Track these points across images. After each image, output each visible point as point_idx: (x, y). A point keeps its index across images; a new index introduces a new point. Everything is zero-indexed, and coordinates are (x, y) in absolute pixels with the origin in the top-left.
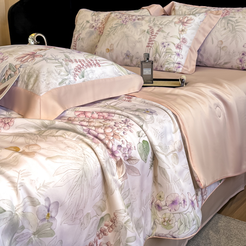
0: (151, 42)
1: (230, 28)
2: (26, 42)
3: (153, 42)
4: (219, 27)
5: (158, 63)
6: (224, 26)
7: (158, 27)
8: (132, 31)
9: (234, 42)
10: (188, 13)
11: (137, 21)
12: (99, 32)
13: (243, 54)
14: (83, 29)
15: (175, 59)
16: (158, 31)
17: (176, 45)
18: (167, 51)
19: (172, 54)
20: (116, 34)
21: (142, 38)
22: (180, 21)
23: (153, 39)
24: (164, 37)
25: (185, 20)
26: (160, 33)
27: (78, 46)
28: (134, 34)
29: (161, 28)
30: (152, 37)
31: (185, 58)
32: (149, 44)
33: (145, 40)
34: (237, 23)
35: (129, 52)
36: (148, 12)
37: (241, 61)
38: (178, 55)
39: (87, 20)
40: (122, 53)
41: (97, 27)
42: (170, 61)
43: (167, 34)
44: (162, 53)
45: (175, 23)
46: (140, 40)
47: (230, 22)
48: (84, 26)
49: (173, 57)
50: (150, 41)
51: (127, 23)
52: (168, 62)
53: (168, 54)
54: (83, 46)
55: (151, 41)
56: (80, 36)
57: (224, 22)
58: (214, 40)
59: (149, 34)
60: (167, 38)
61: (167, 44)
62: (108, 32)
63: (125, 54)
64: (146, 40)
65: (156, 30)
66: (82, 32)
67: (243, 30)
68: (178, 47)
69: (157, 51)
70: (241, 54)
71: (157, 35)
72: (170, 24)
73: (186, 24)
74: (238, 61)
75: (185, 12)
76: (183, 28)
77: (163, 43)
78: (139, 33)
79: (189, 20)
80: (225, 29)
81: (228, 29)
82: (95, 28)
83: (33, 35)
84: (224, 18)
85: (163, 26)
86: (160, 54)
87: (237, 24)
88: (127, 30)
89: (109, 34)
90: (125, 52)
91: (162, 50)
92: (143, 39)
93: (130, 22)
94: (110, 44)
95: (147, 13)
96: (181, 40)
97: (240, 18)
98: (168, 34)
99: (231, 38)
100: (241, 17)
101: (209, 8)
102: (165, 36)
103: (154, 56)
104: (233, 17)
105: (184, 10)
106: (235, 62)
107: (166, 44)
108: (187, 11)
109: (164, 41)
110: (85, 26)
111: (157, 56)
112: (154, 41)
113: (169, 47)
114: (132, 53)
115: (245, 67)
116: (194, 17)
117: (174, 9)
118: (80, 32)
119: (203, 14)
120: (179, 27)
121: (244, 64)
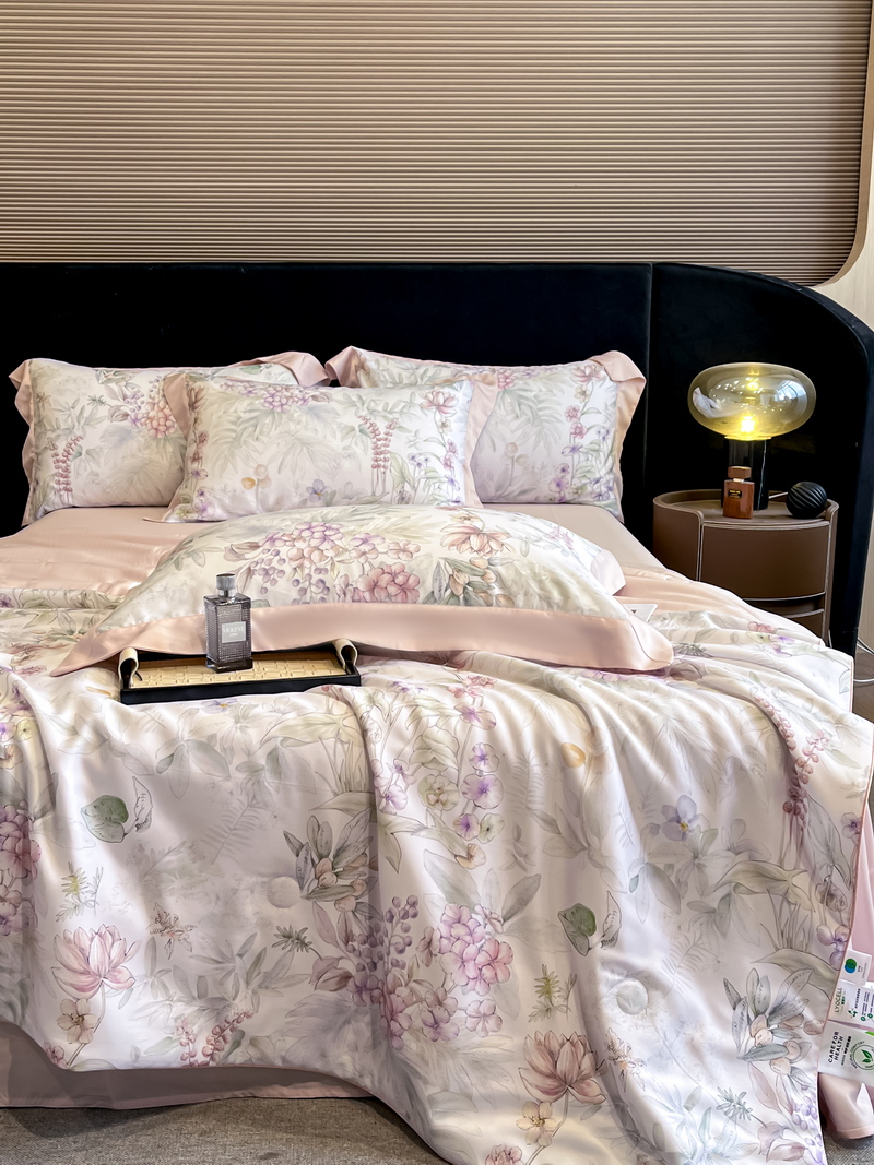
0: (382, 457)
1: (527, 415)
3: (388, 456)
4: (503, 412)
6: (514, 411)
7: (384, 417)
8: (316, 430)
9: (542, 443)
11: (312, 403)
13: (563, 470)
14: (86, 424)
16: (390, 427)
17: (442, 459)
18: (429, 475)
19: (440, 482)
20: (264, 438)
21: (353, 445)
22: (431, 403)
23: (383, 448)
24: (410, 441)
25: (441, 399)
26: (396, 432)
28: (325, 437)
29: (393, 421)
30: (380, 443)
31: (462, 487)
32: (376, 461)
33: (363, 452)
34: (540, 402)
35: (322, 482)
37: (559, 485)
38: (452, 481)
40: (297, 487)
41: (139, 417)
42: (442, 498)
43: (413, 434)
44: (419, 481)
45: (421, 407)
46: (349, 452)
47: (523, 400)
48: (86, 414)
49: (444, 486)
50: (377, 454)
51: (285, 407)
53: (432, 481)
55: (382, 453)
56: (80, 443)
57: (509, 400)
58: (497, 442)
59: (366, 435)
60: (417, 445)
61: (422, 458)
62: (233, 435)
63: (308, 489)
64: (365, 450)
65: (382, 426)
66: (84, 433)
67: (555, 418)
68: (448, 464)
69: (403, 478)
70: (558, 471)
71: (389, 437)
72: (412, 411)
73: (445, 410)
74: (554, 486)
75: (400, 375)
76: (444, 420)
77: (413, 458)
78: (339, 435)
79: (448, 399)
80: (517, 417)
81: (523, 419)
82: (135, 421)
85: (396, 415)
86: (414, 483)
87: (540, 406)
88: (299, 427)
90: (309, 484)
91: (417, 474)
92: (358, 450)
93: (294, 405)
94: (255, 465)
95: (286, 376)
96: (447, 447)
97: (540, 391)
98: (416, 435)
99: (534, 437)
100: (544, 389)
101: (461, 367)
102: (411, 439)
103: (400, 488)
104: (526, 390)
105: (396, 371)
106: (547, 488)
107: (420, 459)
108: (405, 374)
109: (414, 451)
110: (92, 413)
111: (407, 488)
112: (388, 452)
113: (429, 464)
114: (331, 484)
115: (568, 497)
116: (453, 392)
117: (362, 366)
118: (79, 433)
119: (466, 384)
120: (434, 417)
121: (566, 491)
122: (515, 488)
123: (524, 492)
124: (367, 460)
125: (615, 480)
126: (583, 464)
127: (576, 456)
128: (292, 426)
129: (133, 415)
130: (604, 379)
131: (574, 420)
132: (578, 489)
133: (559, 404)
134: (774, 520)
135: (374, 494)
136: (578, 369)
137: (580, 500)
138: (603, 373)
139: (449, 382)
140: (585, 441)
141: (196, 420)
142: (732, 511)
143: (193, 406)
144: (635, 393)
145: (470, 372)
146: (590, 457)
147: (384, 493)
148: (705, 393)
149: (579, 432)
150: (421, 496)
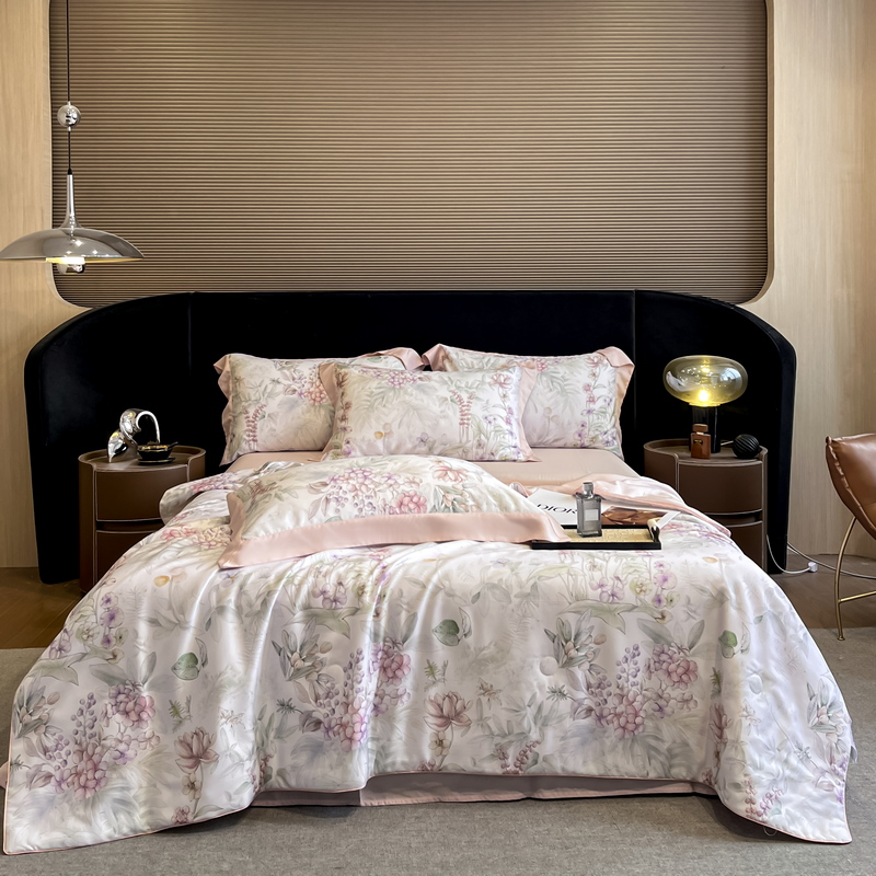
0: (466, 417)
1: (557, 389)
3: (469, 417)
4: (541, 387)
5: (484, 449)
6: (548, 386)
7: (467, 391)
8: (423, 400)
9: (568, 408)
11: (419, 382)
12: (312, 401)
13: (583, 426)
14: (268, 397)
15: (510, 440)
16: (470, 398)
17: (504, 418)
18: (497, 429)
19: (504, 434)
20: (389, 406)
21: (447, 410)
22: (496, 381)
23: (466, 412)
24: (483, 407)
25: (502, 379)
26: (473, 401)
28: (428, 404)
29: (472, 394)
30: (464, 408)
31: (518, 437)
32: (462, 420)
33: (453, 414)
34: (566, 380)
35: (427, 435)
36: (399, 362)
37: (580, 435)
38: (511, 433)
39: (271, 377)
40: (410, 437)
41: (303, 391)
42: (504, 445)
43: (485, 402)
44: (490, 433)
45: (489, 385)
46: (443, 414)
47: (554, 379)
48: (268, 390)
49: (506, 437)
50: (462, 415)
51: (402, 385)
52: (501, 446)
53: (499, 433)
55: (466, 415)
56: (264, 410)
57: (545, 379)
58: (539, 407)
59: (455, 403)
60: (488, 410)
62: (369, 403)
63: (418, 438)
64: (455, 413)
65: (465, 397)
66: (267, 402)
67: (576, 391)
68: (508, 422)
69: (480, 431)
70: (579, 426)
71: (469, 404)
72: (484, 387)
73: (505, 386)
74: (577, 436)
75: (472, 363)
76: (504, 393)
77: (486, 418)
78: (437, 403)
79: (506, 379)
80: (550, 390)
81: (556, 391)
82: (301, 394)
84: (542, 373)
85: (474, 390)
86: (487, 434)
87: (566, 383)
88: (411, 398)
89: (371, 406)
90: (417, 435)
91: (489, 429)
92: (450, 413)
93: (408, 385)
94: (382, 423)
95: (399, 364)
96: (507, 410)
97: (565, 373)
98: (487, 403)
99: (562, 404)
100: (567, 372)
102: (485, 405)
103: (478, 437)
104: (556, 373)
105: (469, 360)
106: (572, 438)
107: (491, 419)
108: (475, 362)
109: (486, 413)
110: (272, 389)
111: (483, 437)
112: (470, 414)
113: (496, 422)
114: (432, 436)
115: (587, 444)
116: (509, 374)
117: (446, 357)
118: (263, 402)
119: (517, 368)
120: (498, 390)
121: (585, 440)
122: (550, 438)
123: (556, 440)
124: (456, 419)
125: (617, 432)
126: (596, 421)
127: (591, 416)
128: (407, 398)
129: (299, 390)
130: (607, 365)
131: (589, 392)
132: (592, 438)
133: (578, 382)
134: (725, 460)
135: (460, 442)
136: (589, 358)
137: (594, 446)
138: (606, 361)
139: (505, 367)
140: (596, 406)
141: (343, 394)
142: (697, 455)
143: (340, 384)
144: (628, 374)
145: (518, 361)
146: (600, 417)
147: (468, 441)
148: (674, 375)
149: (592, 400)
150: (492, 444)
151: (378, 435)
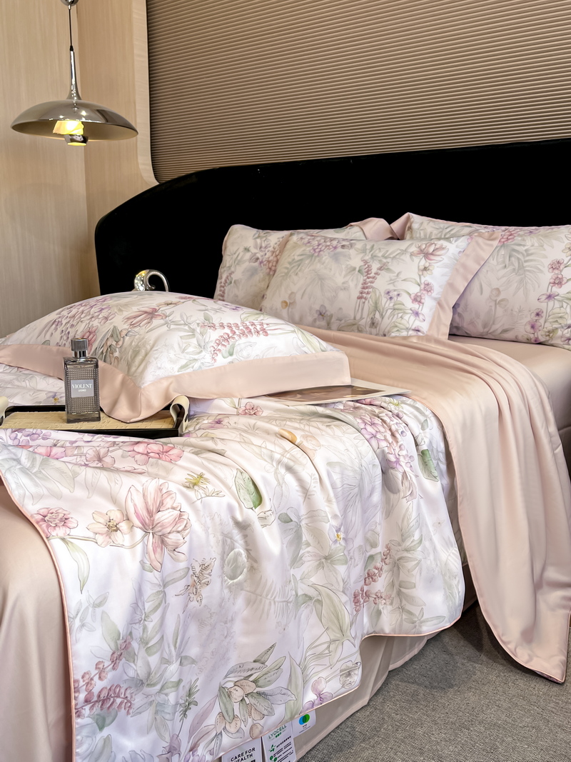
0: (366, 291)
1: (513, 265)
2: (130, 287)
3: (371, 290)
4: (495, 262)
5: (378, 328)
6: (504, 262)
7: (380, 261)
8: (331, 269)
9: (521, 290)
10: (436, 235)
11: (339, 250)
12: (268, 270)
13: (538, 314)
14: (237, 264)
15: (411, 322)
16: (380, 269)
17: (412, 296)
18: (396, 307)
19: (405, 313)
20: (300, 274)
21: (350, 281)
22: (421, 251)
23: (369, 284)
24: (391, 280)
25: (431, 250)
26: (382, 272)
27: (228, 295)
28: (334, 274)
29: (384, 264)
30: (368, 280)
31: (428, 320)
32: (361, 293)
34: (528, 255)
35: (325, 307)
36: (361, 233)
37: (533, 327)
38: (417, 314)
39: (246, 246)
40: (311, 309)
41: (264, 260)
42: (401, 326)
43: (396, 275)
44: (387, 310)
45: (412, 255)
46: (345, 285)
47: (514, 253)
48: (239, 258)
49: (406, 317)
50: (364, 288)
51: (321, 253)
52: (396, 326)
53: (397, 312)
54: (237, 296)
55: (367, 288)
56: (232, 276)
57: (503, 253)
58: (484, 286)
59: (362, 274)
60: (396, 283)
61: (396, 293)
62: (286, 271)
63: (317, 311)
64: (356, 285)
65: (375, 267)
66: (235, 269)
67: (539, 269)
68: (417, 299)
69: (376, 308)
70: (533, 315)
71: (377, 276)
72: (403, 257)
73: (432, 257)
74: (528, 328)
75: (431, 233)
76: (427, 265)
77: (388, 293)
78: (344, 273)
79: (437, 249)
80: (505, 266)
81: (511, 267)
83: (143, 273)
84: (503, 245)
85: (389, 260)
86: (383, 312)
87: (527, 258)
88: (322, 266)
89: (287, 274)
90: (317, 307)
91: (387, 305)
92: (352, 284)
93: (327, 251)
94: (289, 292)
95: (359, 235)
96: (422, 286)
97: (533, 246)
98: (398, 275)
99: (516, 285)
100: (536, 244)
101: (476, 226)
102: (393, 278)
103: (372, 314)
104: (520, 245)
106: (523, 330)
107: (394, 294)
108: (435, 232)
109: (391, 287)
110: (242, 258)
111: (377, 315)
112: (372, 287)
113: (399, 299)
114: (331, 310)
115: (542, 339)
116: (446, 244)
117: (410, 227)
118: (233, 269)
120: (419, 262)
121: (540, 333)
122: (497, 327)
123: (505, 331)
124: (356, 292)
126: (558, 310)
127: (551, 303)
128: (318, 266)
129: (261, 259)
131: (556, 271)
132: (549, 332)
133: (545, 257)
135: (355, 318)
137: (553, 342)
140: (562, 291)
146: (565, 305)
147: (362, 318)
149: (558, 282)
150: (385, 323)
151: (284, 304)
